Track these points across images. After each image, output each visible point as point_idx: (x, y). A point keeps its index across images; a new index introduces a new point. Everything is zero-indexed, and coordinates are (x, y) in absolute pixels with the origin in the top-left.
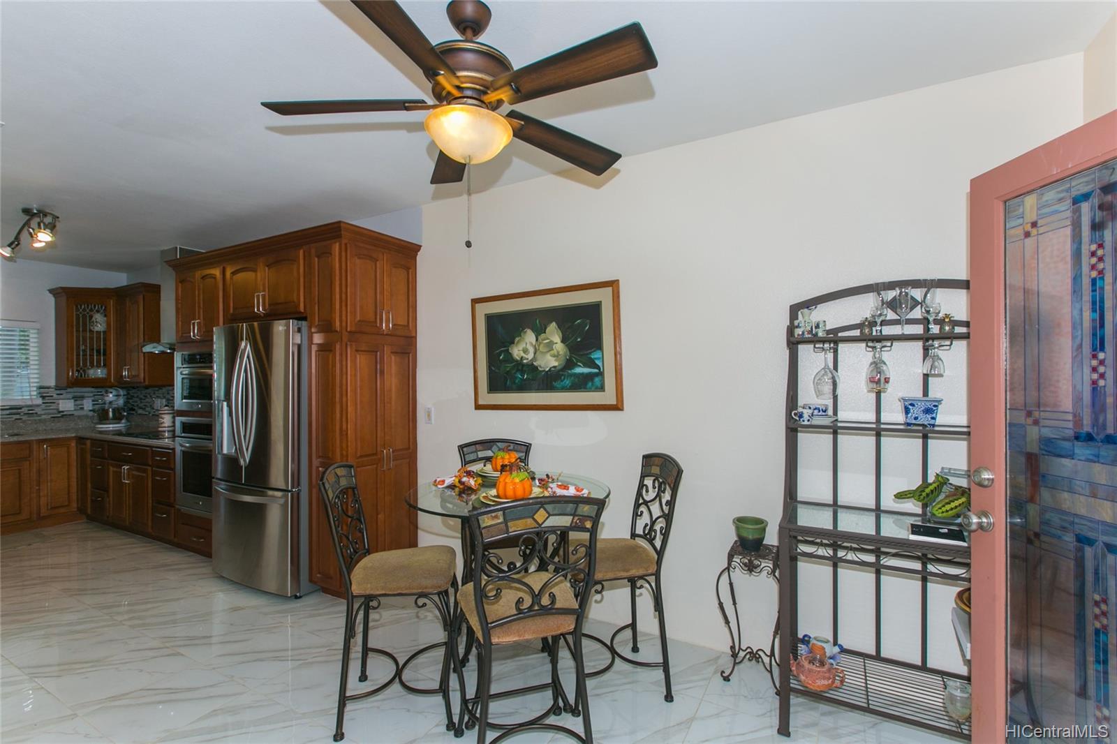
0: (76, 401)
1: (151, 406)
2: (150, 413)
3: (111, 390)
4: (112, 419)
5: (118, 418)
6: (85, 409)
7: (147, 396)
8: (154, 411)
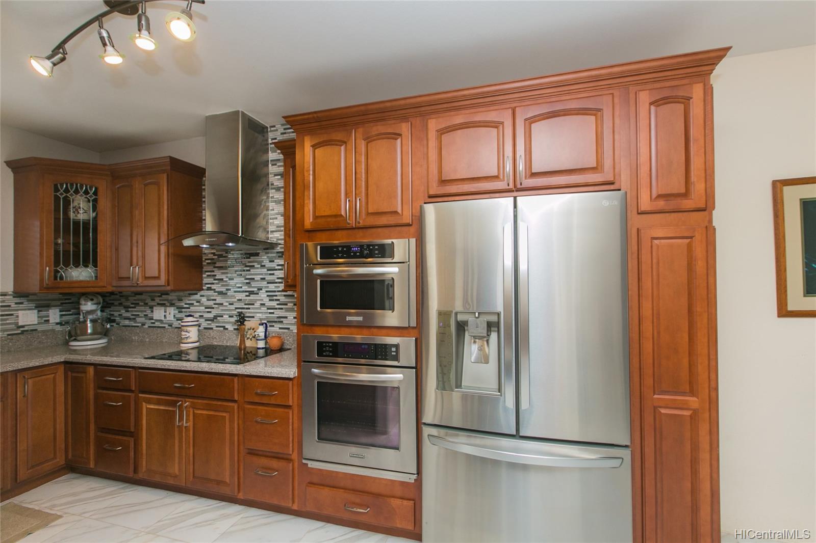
0: (39, 311)
3: (91, 297)
4: (91, 335)
6: (51, 322)
7: (138, 304)
8: (153, 321)
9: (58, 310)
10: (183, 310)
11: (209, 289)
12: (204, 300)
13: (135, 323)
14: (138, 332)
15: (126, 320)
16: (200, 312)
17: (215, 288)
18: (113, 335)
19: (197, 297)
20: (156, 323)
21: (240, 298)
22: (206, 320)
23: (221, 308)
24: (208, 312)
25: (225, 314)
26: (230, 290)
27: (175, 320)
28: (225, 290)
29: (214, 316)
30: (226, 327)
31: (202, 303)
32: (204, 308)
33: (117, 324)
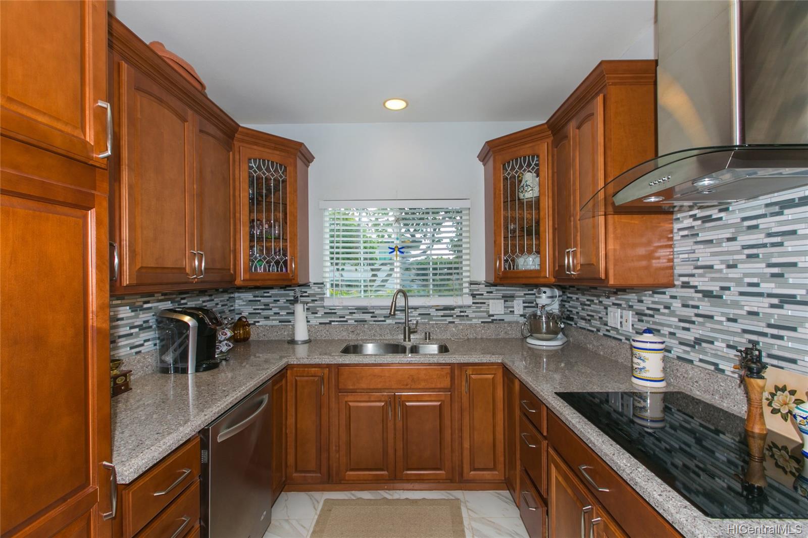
0: (505, 301)
1: (601, 318)
2: (598, 330)
3: (544, 289)
4: (545, 333)
5: (553, 333)
6: (515, 313)
7: (593, 301)
8: (608, 328)
9: (522, 302)
10: (644, 318)
11: (686, 285)
12: (676, 305)
13: (590, 326)
14: (592, 339)
15: (582, 321)
16: (670, 326)
17: (696, 284)
18: (572, 336)
19: (665, 298)
20: (611, 331)
21: (755, 309)
22: (681, 343)
23: (708, 325)
24: (684, 329)
25: (717, 339)
26: (728, 289)
27: (634, 332)
28: (718, 289)
29: (696, 338)
30: (721, 367)
31: (674, 311)
32: (676, 320)
33: (576, 324)
